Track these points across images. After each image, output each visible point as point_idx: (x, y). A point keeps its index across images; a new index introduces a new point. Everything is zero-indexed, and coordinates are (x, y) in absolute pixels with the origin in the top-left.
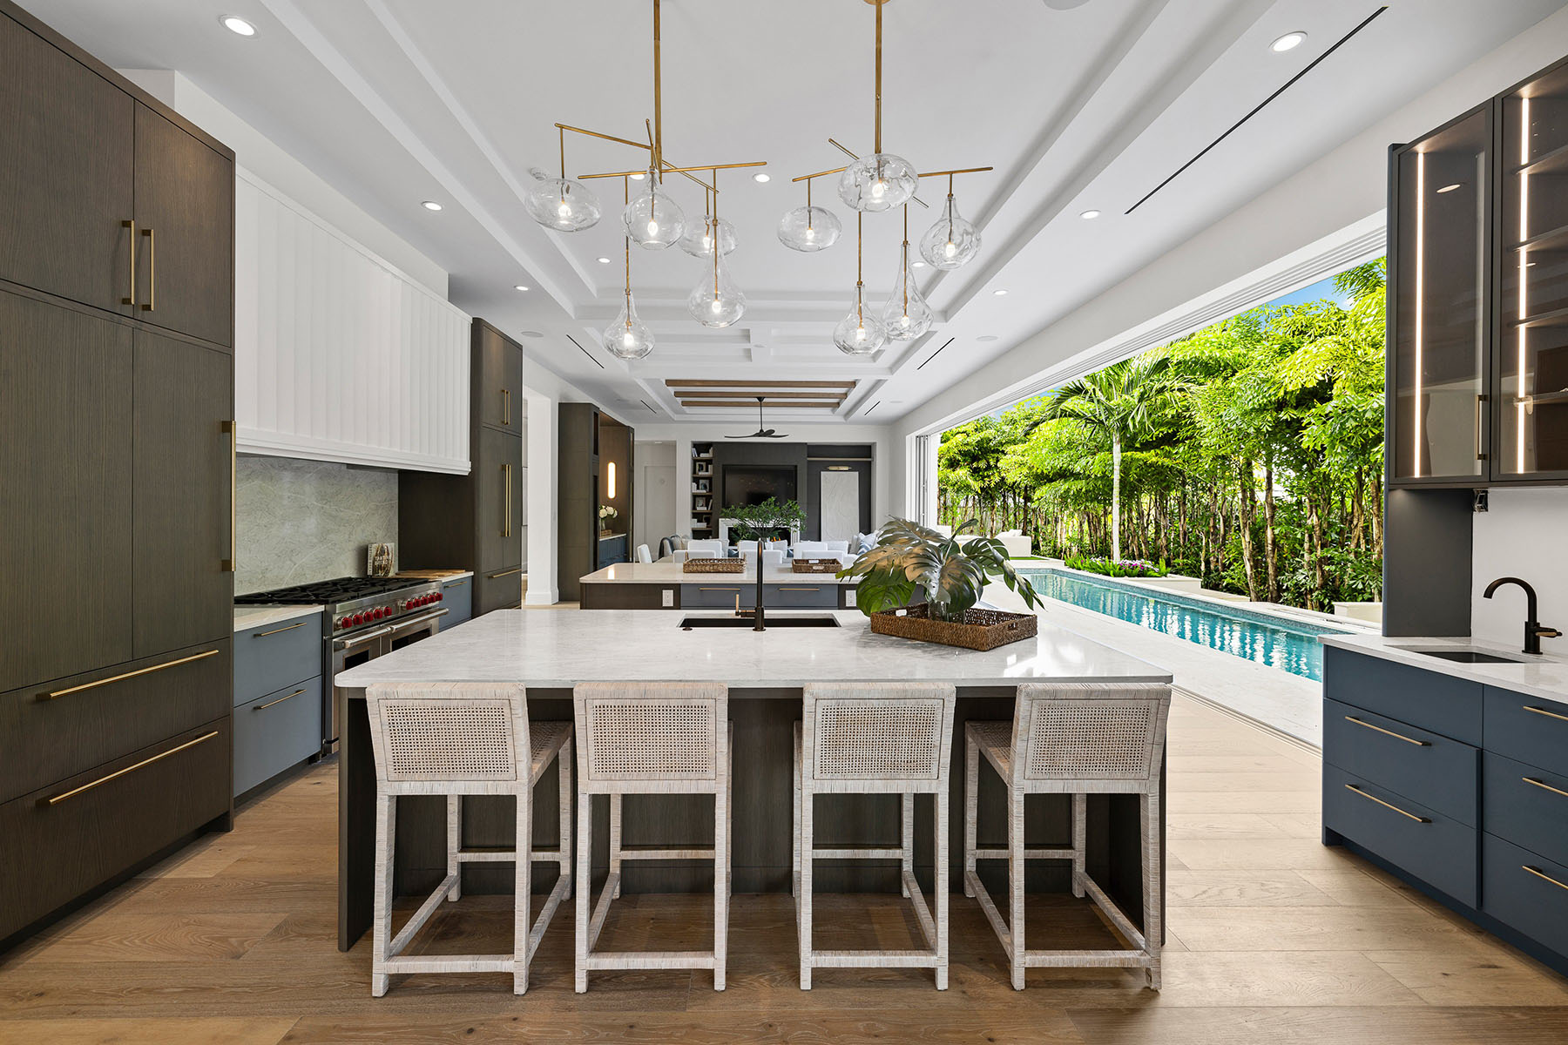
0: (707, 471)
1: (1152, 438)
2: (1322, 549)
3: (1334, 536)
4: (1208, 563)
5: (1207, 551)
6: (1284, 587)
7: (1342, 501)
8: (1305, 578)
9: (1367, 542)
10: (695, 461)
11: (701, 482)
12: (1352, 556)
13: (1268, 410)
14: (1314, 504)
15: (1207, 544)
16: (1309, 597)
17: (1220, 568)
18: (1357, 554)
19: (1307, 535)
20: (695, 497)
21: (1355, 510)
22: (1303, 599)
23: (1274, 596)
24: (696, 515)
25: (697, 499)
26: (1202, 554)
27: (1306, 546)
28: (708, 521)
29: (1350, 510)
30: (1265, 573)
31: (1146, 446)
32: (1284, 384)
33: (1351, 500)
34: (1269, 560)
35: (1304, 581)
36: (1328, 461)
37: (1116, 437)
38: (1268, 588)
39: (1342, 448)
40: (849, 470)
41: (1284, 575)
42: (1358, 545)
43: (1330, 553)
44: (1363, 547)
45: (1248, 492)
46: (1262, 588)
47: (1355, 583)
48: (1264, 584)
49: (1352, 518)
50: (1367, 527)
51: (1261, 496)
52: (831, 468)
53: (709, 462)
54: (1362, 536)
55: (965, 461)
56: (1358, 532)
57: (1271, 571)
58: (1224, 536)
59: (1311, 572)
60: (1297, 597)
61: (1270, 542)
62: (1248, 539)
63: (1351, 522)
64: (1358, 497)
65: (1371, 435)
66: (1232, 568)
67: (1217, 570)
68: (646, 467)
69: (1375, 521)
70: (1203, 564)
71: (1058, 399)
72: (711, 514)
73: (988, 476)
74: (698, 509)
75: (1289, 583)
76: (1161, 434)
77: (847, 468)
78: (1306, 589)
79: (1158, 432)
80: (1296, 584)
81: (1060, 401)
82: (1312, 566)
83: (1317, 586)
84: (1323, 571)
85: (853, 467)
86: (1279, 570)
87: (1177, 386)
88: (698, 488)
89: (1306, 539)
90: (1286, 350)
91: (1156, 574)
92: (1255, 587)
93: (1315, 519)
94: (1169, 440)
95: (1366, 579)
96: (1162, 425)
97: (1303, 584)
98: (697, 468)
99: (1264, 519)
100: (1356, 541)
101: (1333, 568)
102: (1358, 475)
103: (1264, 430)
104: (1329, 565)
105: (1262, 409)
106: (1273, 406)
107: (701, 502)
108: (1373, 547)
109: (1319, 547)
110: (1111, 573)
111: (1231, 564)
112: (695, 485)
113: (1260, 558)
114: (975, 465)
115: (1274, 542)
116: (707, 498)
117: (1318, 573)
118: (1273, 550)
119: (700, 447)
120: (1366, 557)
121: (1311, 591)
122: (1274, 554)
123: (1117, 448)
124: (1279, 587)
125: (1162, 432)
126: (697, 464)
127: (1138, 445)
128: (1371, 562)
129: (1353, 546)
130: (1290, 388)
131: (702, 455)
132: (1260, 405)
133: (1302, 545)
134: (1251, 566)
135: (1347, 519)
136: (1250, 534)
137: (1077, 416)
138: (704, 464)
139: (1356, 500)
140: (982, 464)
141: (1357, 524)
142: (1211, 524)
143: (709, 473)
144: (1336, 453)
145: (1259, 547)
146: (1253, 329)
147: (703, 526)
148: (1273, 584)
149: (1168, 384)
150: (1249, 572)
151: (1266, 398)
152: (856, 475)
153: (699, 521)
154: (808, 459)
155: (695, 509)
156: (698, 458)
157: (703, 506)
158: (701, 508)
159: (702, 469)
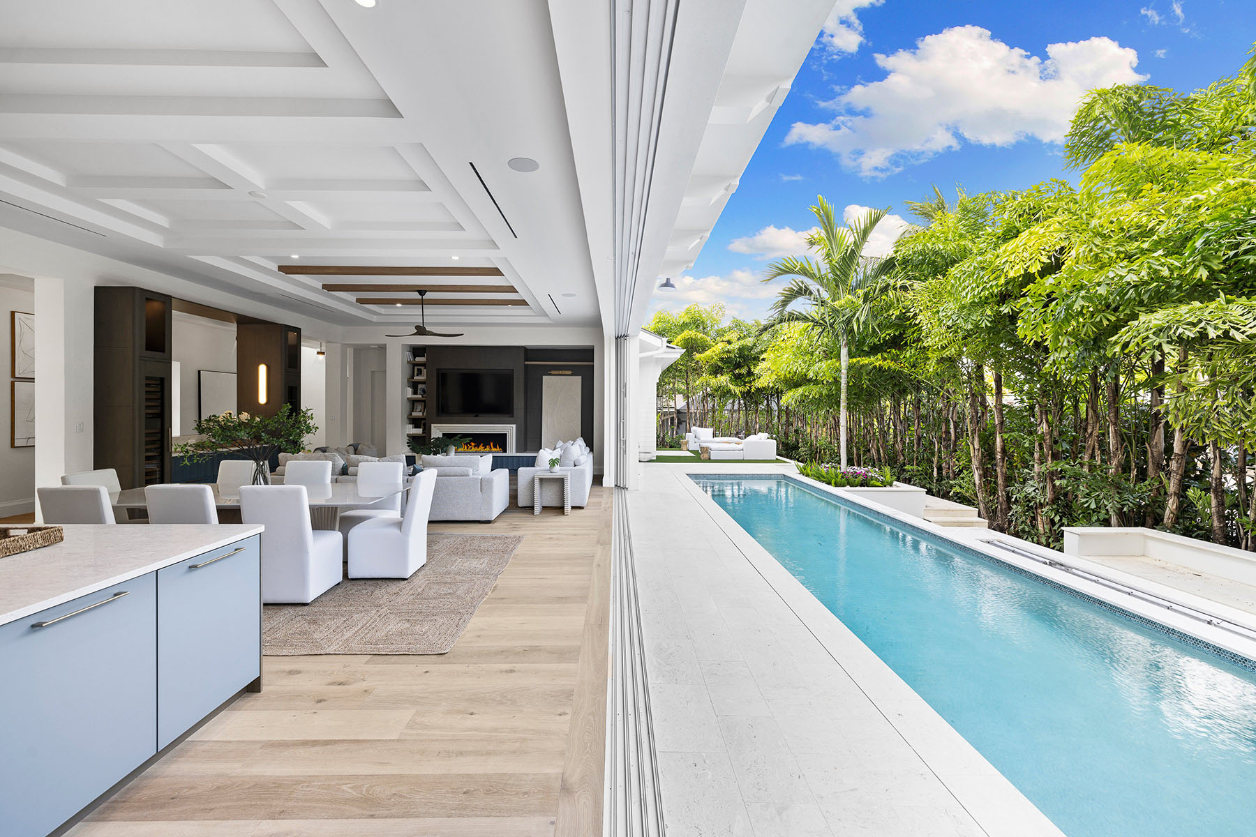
0: (424, 375)
1: (879, 340)
2: (1052, 459)
3: (1066, 446)
4: (940, 469)
5: (940, 457)
6: (1013, 500)
7: (1076, 407)
8: (1034, 491)
9: (1103, 452)
12: (1086, 469)
13: (989, 303)
14: (1044, 410)
15: (940, 451)
16: (1039, 511)
17: (951, 475)
18: (1092, 468)
19: (1037, 444)
20: (413, 402)
21: (1090, 417)
22: (1033, 513)
23: (1004, 507)
24: (416, 422)
25: (415, 404)
26: (935, 460)
27: (1036, 455)
28: (423, 426)
29: (1084, 416)
30: (995, 483)
31: (875, 350)
32: (1005, 271)
33: (1085, 405)
34: (998, 469)
35: (1033, 494)
36: (1052, 358)
37: (843, 341)
38: (998, 499)
39: (1069, 342)
40: (572, 374)
41: (1014, 486)
42: (1093, 457)
43: (1062, 465)
44: (1098, 458)
45: (977, 398)
46: (991, 498)
47: (1087, 502)
48: (994, 494)
49: (1087, 425)
50: (1103, 435)
51: (991, 400)
52: (552, 373)
53: (424, 366)
54: (1097, 447)
55: (728, 367)
56: (1092, 441)
57: (1000, 481)
58: (955, 442)
59: (1042, 485)
60: (1027, 511)
61: (999, 450)
62: (976, 447)
63: (1086, 430)
64: (1092, 402)
65: (1105, 323)
66: (961, 476)
67: (948, 477)
68: (373, 372)
69: (1111, 429)
70: (935, 470)
71: (783, 301)
72: (424, 419)
73: (750, 382)
74: (415, 414)
75: (1018, 495)
76: (888, 337)
77: (570, 372)
78: (1036, 503)
79: (884, 335)
80: (1026, 497)
81: (785, 303)
82: (1043, 478)
83: (1047, 500)
84: (1054, 486)
85: (575, 371)
86: (1009, 480)
87: (899, 284)
88: (415, 392)
89: (1037, 448)
90: (1011, 234)
91: (879, 484)
92: (984, 498)
93: (1045, 425)
94: (897, 343)
95: (1101, 497)
96: (889, 328)
97: (1033, 498)
98: (415, 372)
99: (994, 426)
100: (1090, 452)
101: (1064, 482)
102: (1093, 378)
103: (983, 325)
104: (1061, 478)
105: (984, 303)
106: (994, 299)
108: (1109, 459)
109: (1049, 458)
110: (833, 481)
111: (961, 471)
112: (411, 390)
113: (989, 466)
114: (737, 371)
115: (1004, 451)
117: (1049, 487)
118: (1003, 459)
119: (416, 351)
120: (1102, 472)
121: (1042, 506)
122: (1003, 462)
123: (844, 351)
124: (1009, 498)
125: (889, 335)
126: (416, 368)
127: (866, 349)
128: (1107, 478)
129: (1086, 459)
130: (1011, 275)
131: (418, 359)
132: (980, 298)
133: (1032, 454)
134: (980, 475)
135: (1081, 426)
136: (980, 441)
137: (805, 319)
138: (421, 369)
139: (1090, 405)
140: (744, 371)
141: (1091, 433)
142: (943, 430)
143: (424, 378)
144: (1062, 348)
145: (988, 454)
146: (980, 221)
147: (419, 431)
148: (1003, 495)
149: (892, 282)
150: (977, 482)
151: (988, 290)
152: (579, 378)
153: (416, 427)
154: (526, 363)
155: (411, 414)
156: (414, 362)
157: (420, 411)
158: (417, 414)
159: (420, 372)
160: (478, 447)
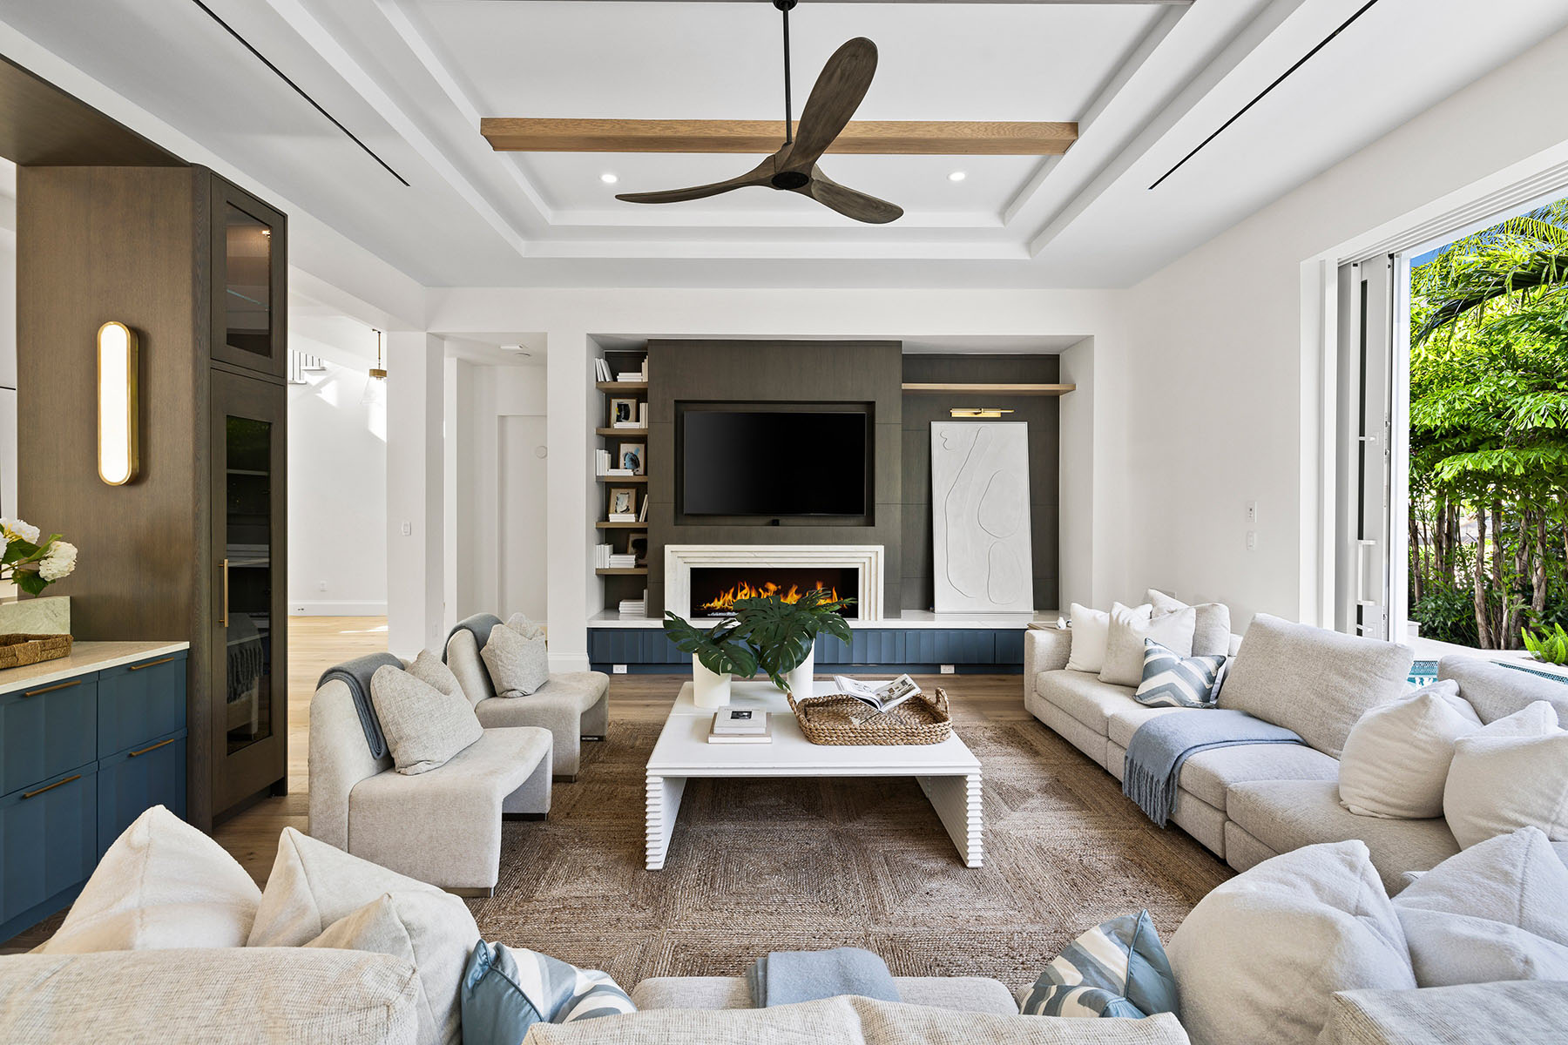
0: (638, 420)
10: (609, 395)
11: (625, 448)
20: (608, 488)
24: (614, 538)
25: (615, 493)
28: (641, 548)
40: (1003, 418)
52: (956, 413)
53: (640, 394)
68: (502, 418)
72: (644, 531)
74: (613, 518)
77: (995, 414)
85: (1015, 408)
88: (615, 464)
98: (614, 412)
107: (623, 500)
112: (604, 457)
116: (639, 489)
119: (621, 356)
126: (615, 402)
131: (625, 378)
138: (631, 403)
143: (642, 425)
147: (626, 562)
152: (1022, 427)
153: (617, 551)
154: (906, 386)
155: (607, 519)
156: (614, 385)
157: (627, 510)
158: (621, 517)
159: (624, 414)
160: (786, 596)
